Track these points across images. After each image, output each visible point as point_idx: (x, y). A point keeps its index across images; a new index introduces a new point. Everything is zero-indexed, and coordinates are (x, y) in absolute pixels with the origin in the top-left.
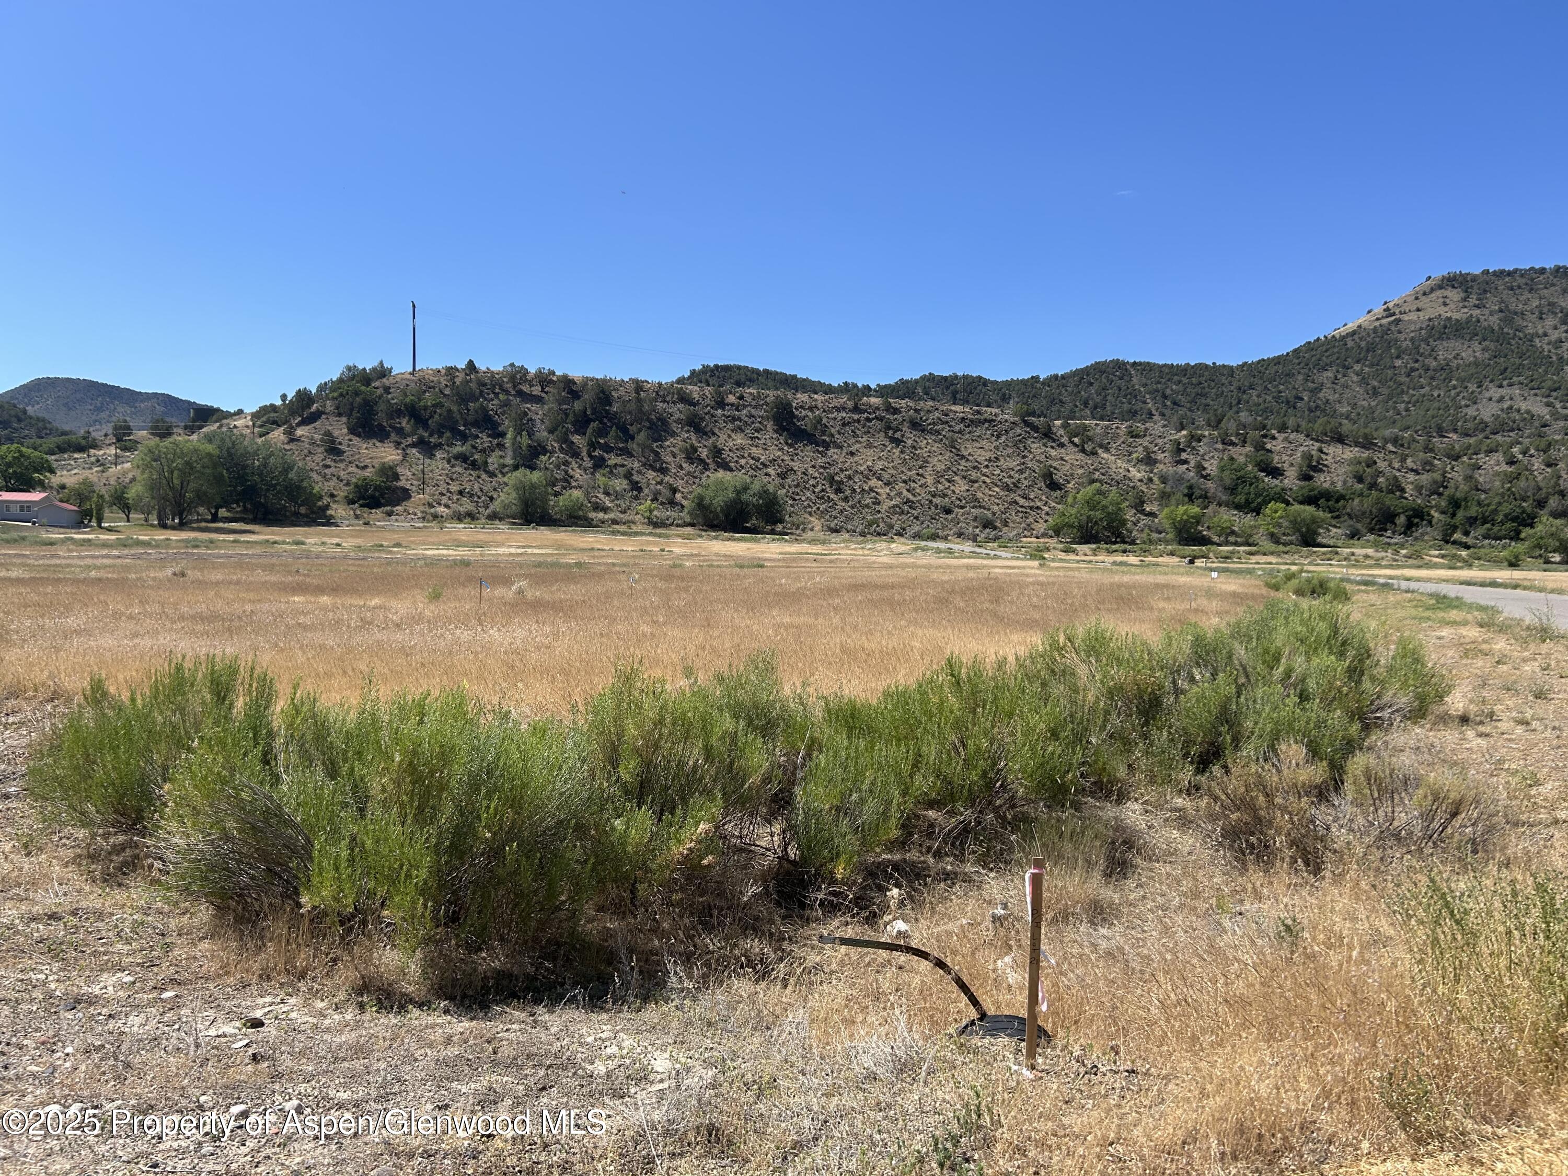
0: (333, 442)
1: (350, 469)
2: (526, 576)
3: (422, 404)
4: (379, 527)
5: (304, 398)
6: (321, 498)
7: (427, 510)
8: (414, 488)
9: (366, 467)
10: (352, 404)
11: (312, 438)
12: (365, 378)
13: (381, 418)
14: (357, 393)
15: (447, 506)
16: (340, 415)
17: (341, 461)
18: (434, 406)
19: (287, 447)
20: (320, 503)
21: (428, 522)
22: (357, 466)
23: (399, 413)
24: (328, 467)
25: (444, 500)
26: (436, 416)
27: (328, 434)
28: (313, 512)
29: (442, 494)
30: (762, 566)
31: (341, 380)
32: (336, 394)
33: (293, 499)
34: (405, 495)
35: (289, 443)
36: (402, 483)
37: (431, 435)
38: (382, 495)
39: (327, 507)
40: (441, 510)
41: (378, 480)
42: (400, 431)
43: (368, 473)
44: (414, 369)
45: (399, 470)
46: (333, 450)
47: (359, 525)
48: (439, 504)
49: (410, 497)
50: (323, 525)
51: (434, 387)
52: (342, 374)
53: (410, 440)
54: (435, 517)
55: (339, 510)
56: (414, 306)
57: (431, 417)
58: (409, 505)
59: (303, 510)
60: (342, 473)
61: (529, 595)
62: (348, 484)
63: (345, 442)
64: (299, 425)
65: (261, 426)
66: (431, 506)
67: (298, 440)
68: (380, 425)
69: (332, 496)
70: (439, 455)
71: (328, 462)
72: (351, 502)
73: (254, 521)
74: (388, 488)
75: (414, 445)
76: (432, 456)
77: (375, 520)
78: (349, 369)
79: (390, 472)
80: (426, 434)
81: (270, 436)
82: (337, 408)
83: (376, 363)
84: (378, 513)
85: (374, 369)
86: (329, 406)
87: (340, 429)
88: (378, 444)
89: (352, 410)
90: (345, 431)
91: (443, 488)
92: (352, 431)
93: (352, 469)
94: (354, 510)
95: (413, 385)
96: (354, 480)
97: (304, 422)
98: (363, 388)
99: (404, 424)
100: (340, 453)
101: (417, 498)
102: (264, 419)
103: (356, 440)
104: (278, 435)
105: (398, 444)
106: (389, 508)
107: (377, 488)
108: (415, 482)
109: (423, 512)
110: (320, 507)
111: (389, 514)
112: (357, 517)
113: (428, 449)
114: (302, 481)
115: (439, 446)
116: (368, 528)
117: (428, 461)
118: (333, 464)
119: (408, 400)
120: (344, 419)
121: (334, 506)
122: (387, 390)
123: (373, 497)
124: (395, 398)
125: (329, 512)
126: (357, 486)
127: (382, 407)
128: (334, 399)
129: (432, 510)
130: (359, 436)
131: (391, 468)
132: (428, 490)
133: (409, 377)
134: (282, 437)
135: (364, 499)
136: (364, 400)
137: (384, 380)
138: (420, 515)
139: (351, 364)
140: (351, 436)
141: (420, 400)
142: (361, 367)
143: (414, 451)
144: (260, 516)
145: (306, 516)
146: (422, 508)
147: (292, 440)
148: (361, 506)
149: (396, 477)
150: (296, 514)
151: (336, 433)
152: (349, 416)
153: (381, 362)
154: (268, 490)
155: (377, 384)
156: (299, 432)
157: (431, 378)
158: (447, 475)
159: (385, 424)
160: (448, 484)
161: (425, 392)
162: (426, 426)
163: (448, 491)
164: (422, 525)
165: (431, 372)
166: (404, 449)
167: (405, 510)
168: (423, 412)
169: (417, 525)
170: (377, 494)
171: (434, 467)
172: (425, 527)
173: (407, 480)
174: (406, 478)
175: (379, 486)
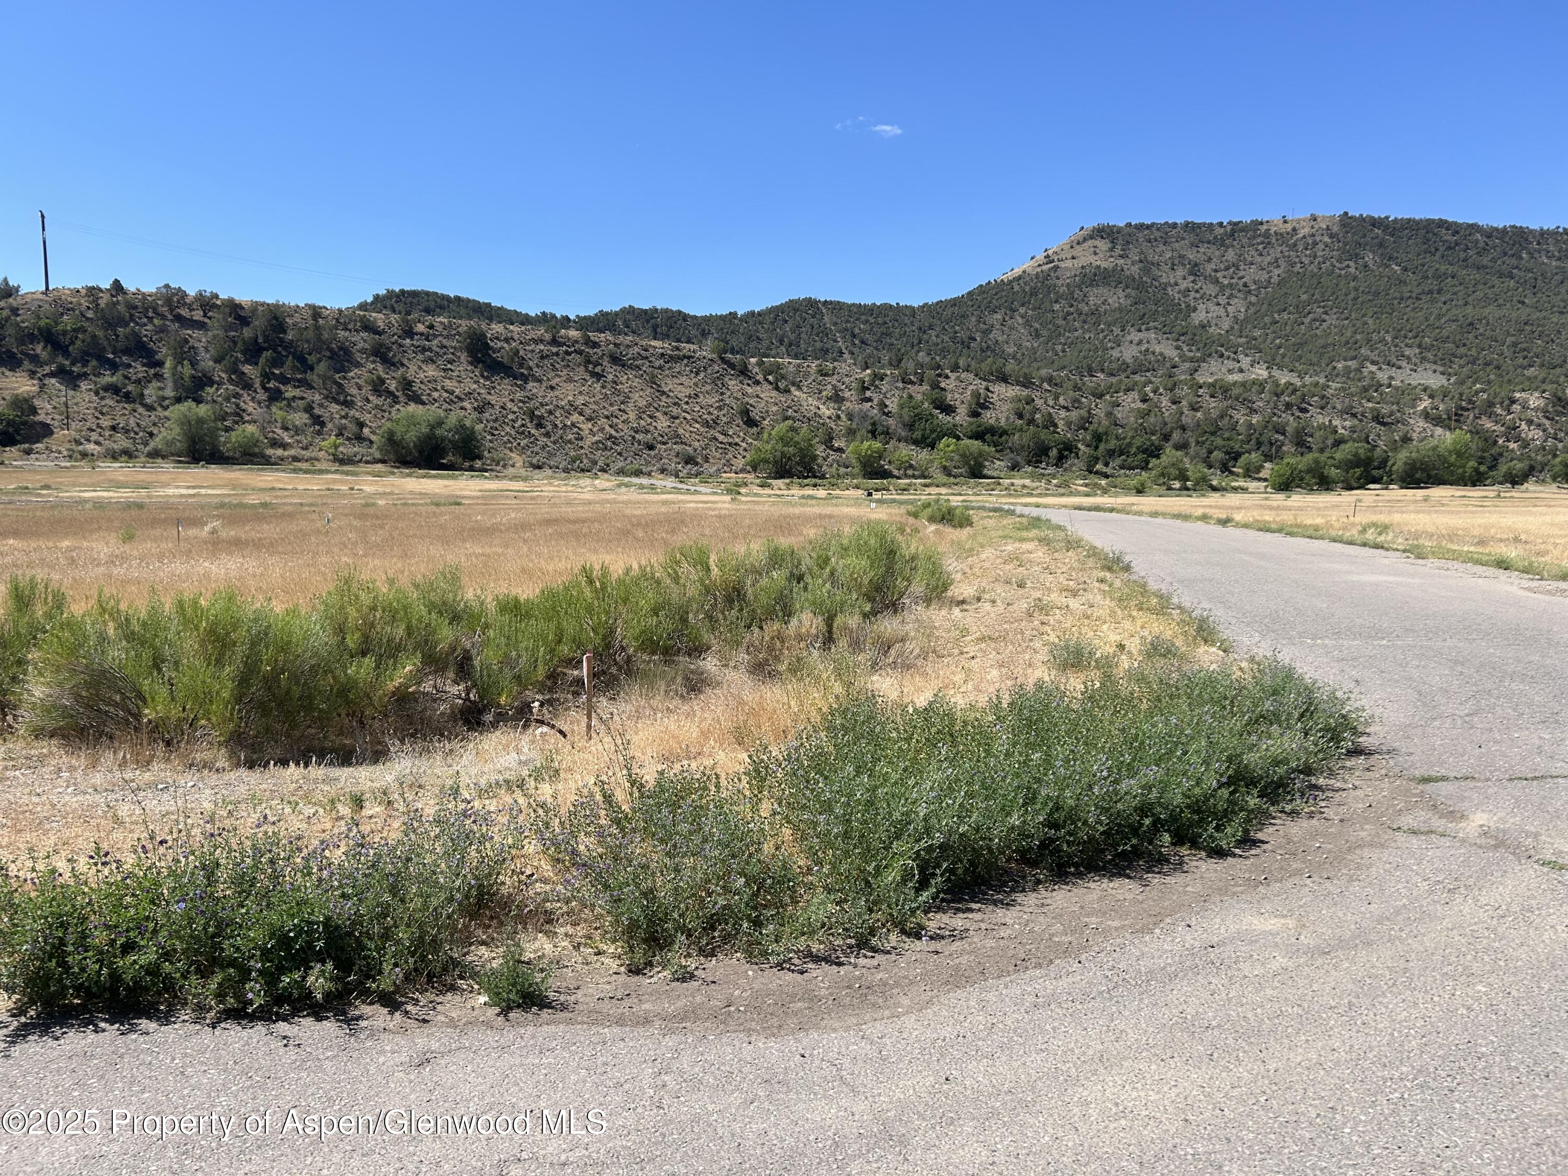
2: (218, 517)
3: (60, 327)
4: (16, 467)
7: (74, 447)
8: (56, 423)
13: (10, 343)
15: (97, 443)
18: (74, 330)
21: (76, 460)
23: (29, 337)
25: (94, 436)
26: (78, 343)
29: (91, 430)
30: (459, 504)
34: (46, 431)
36: (41, 417)
37: (73, 364)
38: (17, 431)
40: (91, 447)
41: (11, 414)
42: (35, 359)
44: (47, 288)
45: (37, 402)
48: (89, 441)
49: (52, 433)
51: (73, 310)
53: (47, 369)
54: (84, 455)
56: (43, 216)
57: (72, 343)
58: (51, 442)
61: (223, 534)
66: (79, 443)
68: (9, 351)
70: (84, 385)
74: (24, 423)
75: (52, 375)
76: (75, 387)
77: (9, 459)
79: (25, 406)
80: (67, 363)
84: (13, 451)
88: (8, 373)
91: (91, 423)
95: (47, 306)
99: (39, 351)
101: (61, 434)
105: (32, 374)
106: (27, 446)
107: (10, 423)
108: (57, 417)
109: (69, 450)
111: (28, 452)
113: (71, 380)
115: (85, 375)
116: (3, 468)
117: (71, 393)
119: (42, 323)
122: (15, 311)
124: (25, 321)
127: (10, 330)
129: (81, 448)
131: (26, 400)
132: (73, 425)
133: (41, 297)
137: (11, 300)
138: (65, 453)
141: (57, 324)
143: (53, 381)
146: (68, 446)
149: (34, 411)
153: (5, 280)
157: (69, 299)
158: (96, 408)
159: (15, 350)
160: (98, 418)
161: (62, 314)
162: (66, 353)
163: (98, 426)
164: (68, 464)
165: (68, 292)
166: (40, 379)
167: (47, 448)
168: (61, 337)
169: (63, 464)
170: (11, 430)
171: (79, 400)
172: (73, 466)
173: (47, 414)
174: (46, 411)
175: (13, 421)
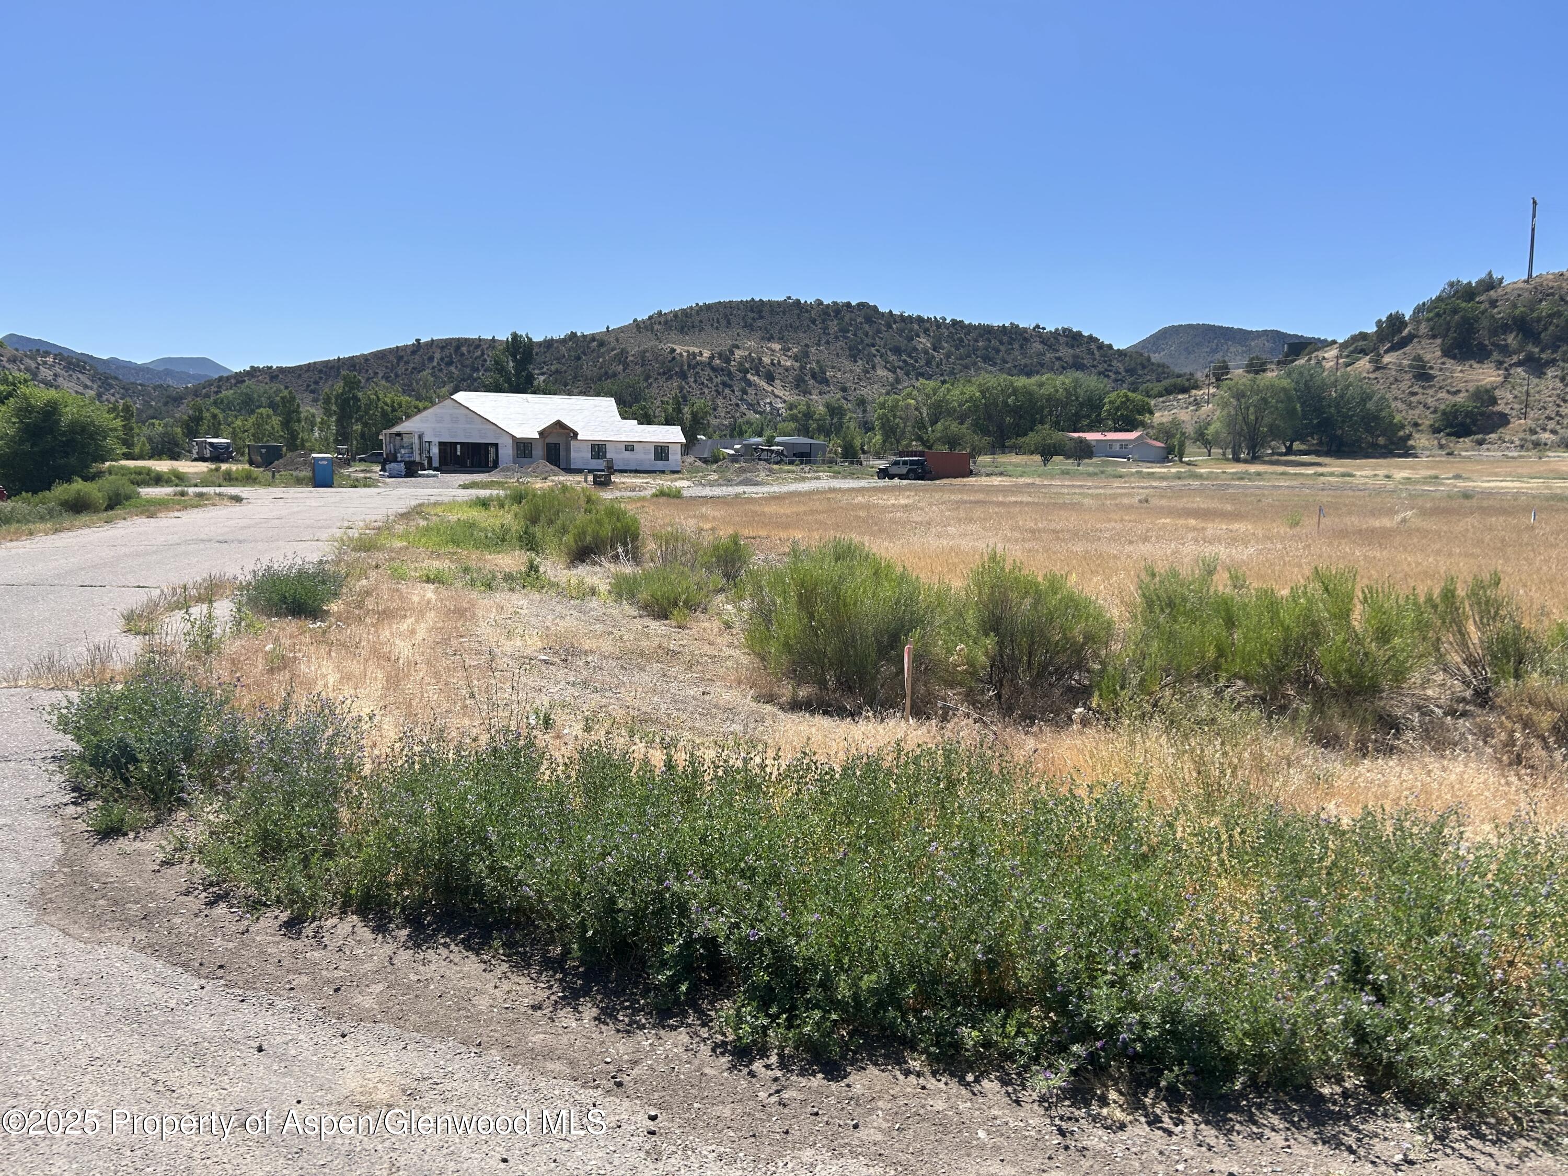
0: (1423, 367)
1: (1440, 395)
3: (1535, 315)
4: (1464, 457)
5: (1395, 323)
6: (1403, 427)
7: (1528, 437)
8: (1514, 413)
9: (1459, 391)
10: (1448, 323)
11: (1400, 365)
12: (1468, 293)
13: (1483, 336)
14: (1455, 311)
15: (1554, 432)
16: (1434, 337)
17: (1431, 387)
18: (1550, 316)
19: (1372, 376)
20: (1401, 433)
21: (1528, 450)
22: (1448, 392)
23: (1505, 328)
24: (1414, 394)
25: (1551, 425)
26: (1552, 328)
27: (1418, 358)
28: (1392, 443)
29: (1549, 418)
31: (1439, 298)
32: (1431, 315)
33: (1369, 430)
34: (1503, 420)
35: (1374, 371)
36: (1497, 408)
37: (1542, 351)
38: (1474, 422)
39: (1409, 437)
40: (1545, 436)
41: (1470, 406)
42: (1505, 350)
43: (1460, 399)
44: (1530, 275)
45: (1497, 393)
46: (1422, 375)
47: (1441, 456)
48: (1544, 430)
49: (1508, 423)
50: (1400, 456)
51: (1553, 294)
52: (1443, 291)
53: (1515, 359)
54: (1536, 444)
55: (1421, 440)
56: (1535, 203)
57: (1546, 329)
58: (1506, 433)
59: (1381, 441)
60: (1430, 400)
62: (1435, 412)
63: (1437, 366)
64: (1387, 352)
65: (1348, 356)
66: (1533, 432)
67: (1384, 368)
68: (1481, 344)
69: (1416, 425)
70: (1550, 372)
71: (1416, 389)
72: (1436, 430)
73: (1328, 454)
74: (1482, 414)
75: (1519, 364)
76: (1541, 374)
77: (1462, 450)
78: (1451, 285)
79: (1486, 397)
80: (1537, 350)
81: (1356, 365)
82: (1432, 329)
83: (1483, 275)
84: (1467, 441)
85: (1480, 282)
86: (1423, 329)
87: (1431, 352)
88: (1475, 365)
89: (1448, 330)
90: (1439, 353)
91: (1550, 411)
92: (1447, 353)
93: (1442, 395)
94: (1439, 440)
95: (1526, 294)
96: (1443, 407)
97: (1392, 349)
98: (1464, 305)
99: (1510, 340)
100: (1430, 378)
101: (1517, 424)
102: (1351, 348)
103: (1450, 363)
104: (1364, 364)
105: (1499, 364)
106: (1480, 436)
107: (1468, 414)
108: (1516, 406)
109: (1521, 440)
110: (1401, 438)
111: (1480, 443)
112: (1441, 447)
113: (1536, 367)
114: (1381, 410)
115: (1553, 362)
116: (1451, 459)
117: (1536, 381)
118: (1420, 390)
119: (1517, 312)
120: (1439, 341)
121: (1416, 436)
122: (1493, 303)
123: (1462, 424)
124: (1501, 312)
125: (1411, 442)
126: (1444, 413)
127: (1485, 323)
128: (1429, 320)
129: (1534, 437)
130: (1454, 358)
131: (1487, 391)
132: (1531, 414)
133: (1522, 285)
134: (1368, 366)
135: (1452, 426)
136: (1462, 317)
137: (1492, 293)
138: (1517, 443)
139: (1454, 279)
140: (1445, 359)
141: (1532, 311)
142: (1465, 282)
143: (1519, 370)
144: (1334, 448)
145: (1385, 446)
146: (1522, 435)
147: (1378, 369)
148: (1448, 435)
149: (1494, 401)
150: (1374, 445)
151: (1427, 357)
152: (1445, 336)
153: (1490, 274)
154: (1343, 422)
155: (1483, 298)
156: (1387, 359)
157: (1551, 284)
158: (1558, 395)
159: (1487, 342)
160: (1558, 406)
161: (1541, 301)
162: (1536, 339)
163: (1558, 414)
164: (1516, 454)
165: (1551, 277)
166: (1506, 369)
167: (1500, 438)
168: (1535, 324)
169: (1510, 454)
170: (1468, 421)
171: (1542, 387)
172: (1520, 457)
173: (1507, 404)
174: (1506, 401)
175: (1471, 411)
